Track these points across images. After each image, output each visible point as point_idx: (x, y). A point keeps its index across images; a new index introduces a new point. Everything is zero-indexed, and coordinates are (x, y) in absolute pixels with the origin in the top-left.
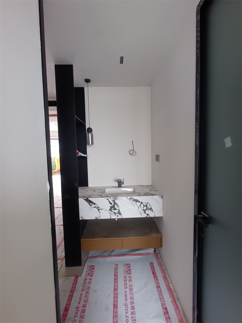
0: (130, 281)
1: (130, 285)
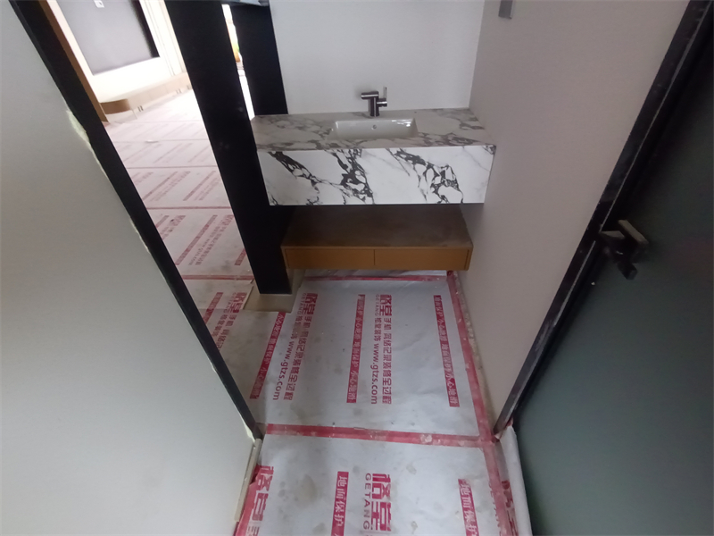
0: (388, 327)
1: (385, 334)
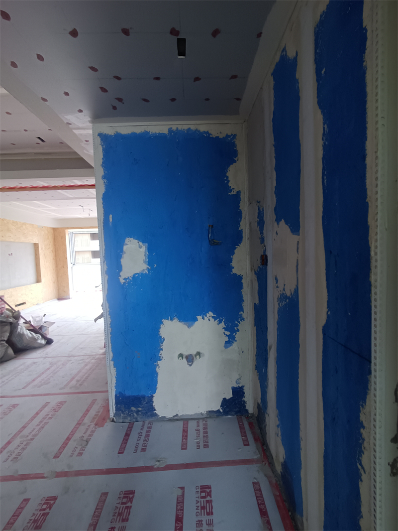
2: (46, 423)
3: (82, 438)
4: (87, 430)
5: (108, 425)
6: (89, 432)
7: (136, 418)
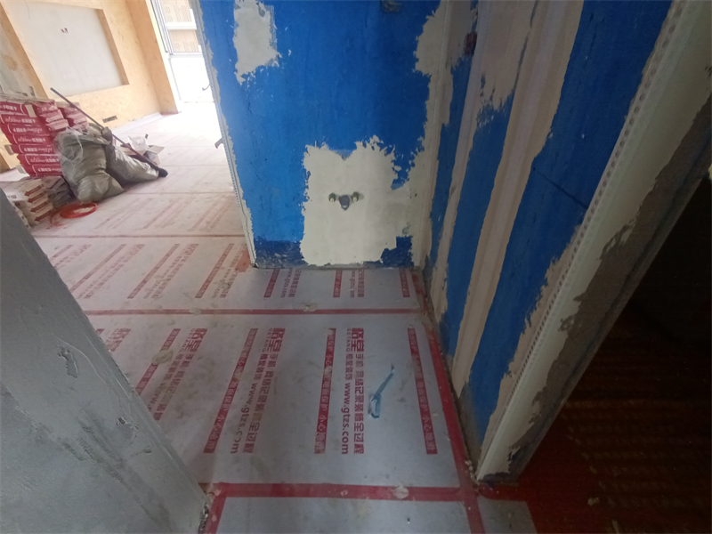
0: (360, 363)
1: (357, 372)
2: (180, 265)
3: (222, 281)
4: (227, 273)
5: (250, 271)
6: (229, 276)
7: (282, 265)
